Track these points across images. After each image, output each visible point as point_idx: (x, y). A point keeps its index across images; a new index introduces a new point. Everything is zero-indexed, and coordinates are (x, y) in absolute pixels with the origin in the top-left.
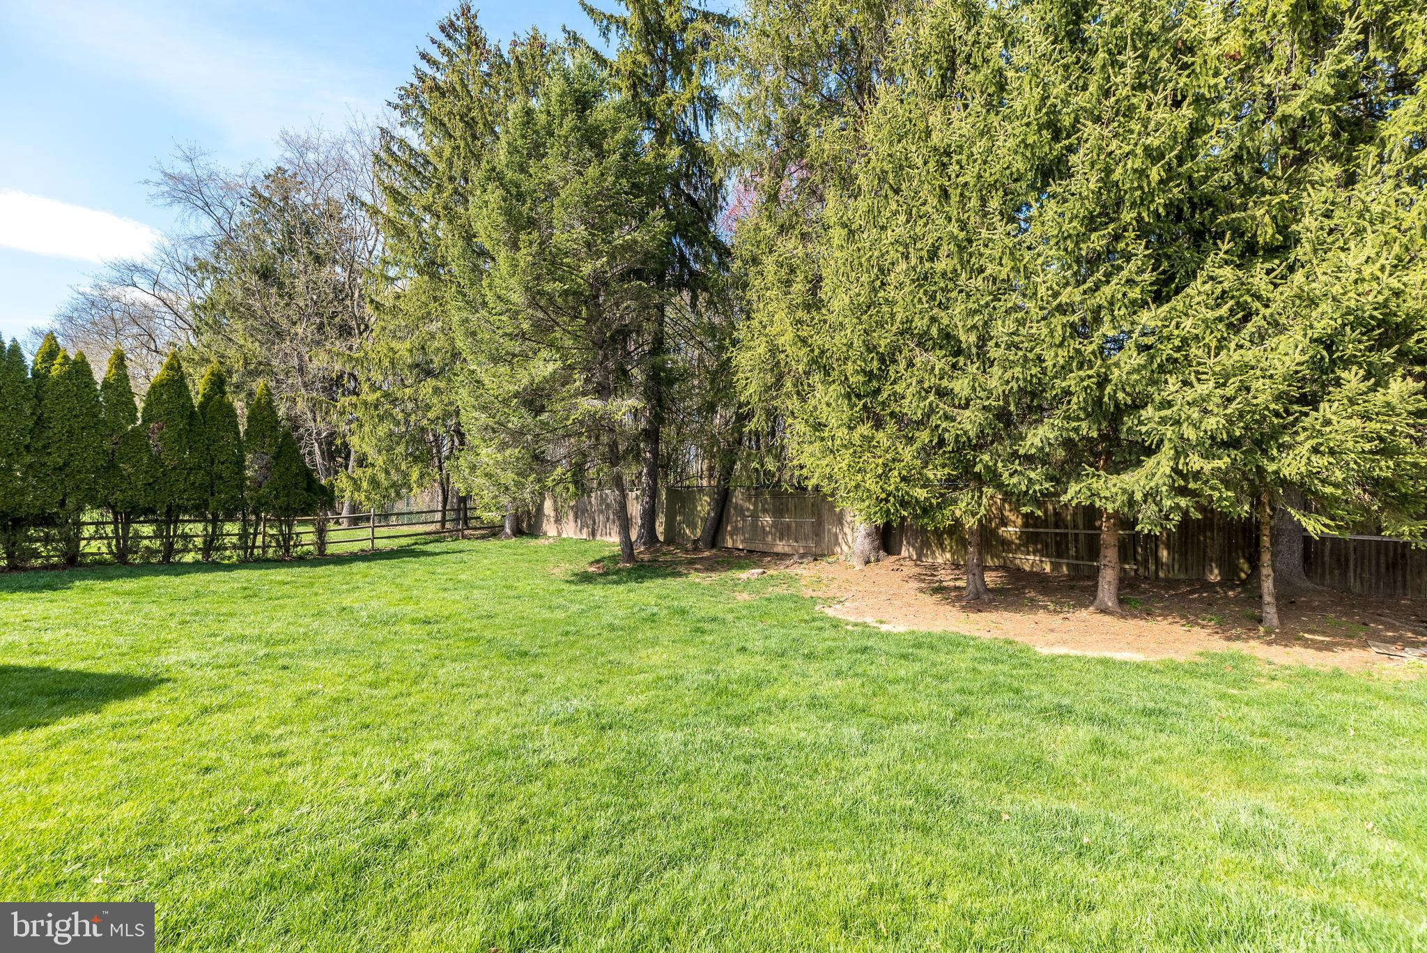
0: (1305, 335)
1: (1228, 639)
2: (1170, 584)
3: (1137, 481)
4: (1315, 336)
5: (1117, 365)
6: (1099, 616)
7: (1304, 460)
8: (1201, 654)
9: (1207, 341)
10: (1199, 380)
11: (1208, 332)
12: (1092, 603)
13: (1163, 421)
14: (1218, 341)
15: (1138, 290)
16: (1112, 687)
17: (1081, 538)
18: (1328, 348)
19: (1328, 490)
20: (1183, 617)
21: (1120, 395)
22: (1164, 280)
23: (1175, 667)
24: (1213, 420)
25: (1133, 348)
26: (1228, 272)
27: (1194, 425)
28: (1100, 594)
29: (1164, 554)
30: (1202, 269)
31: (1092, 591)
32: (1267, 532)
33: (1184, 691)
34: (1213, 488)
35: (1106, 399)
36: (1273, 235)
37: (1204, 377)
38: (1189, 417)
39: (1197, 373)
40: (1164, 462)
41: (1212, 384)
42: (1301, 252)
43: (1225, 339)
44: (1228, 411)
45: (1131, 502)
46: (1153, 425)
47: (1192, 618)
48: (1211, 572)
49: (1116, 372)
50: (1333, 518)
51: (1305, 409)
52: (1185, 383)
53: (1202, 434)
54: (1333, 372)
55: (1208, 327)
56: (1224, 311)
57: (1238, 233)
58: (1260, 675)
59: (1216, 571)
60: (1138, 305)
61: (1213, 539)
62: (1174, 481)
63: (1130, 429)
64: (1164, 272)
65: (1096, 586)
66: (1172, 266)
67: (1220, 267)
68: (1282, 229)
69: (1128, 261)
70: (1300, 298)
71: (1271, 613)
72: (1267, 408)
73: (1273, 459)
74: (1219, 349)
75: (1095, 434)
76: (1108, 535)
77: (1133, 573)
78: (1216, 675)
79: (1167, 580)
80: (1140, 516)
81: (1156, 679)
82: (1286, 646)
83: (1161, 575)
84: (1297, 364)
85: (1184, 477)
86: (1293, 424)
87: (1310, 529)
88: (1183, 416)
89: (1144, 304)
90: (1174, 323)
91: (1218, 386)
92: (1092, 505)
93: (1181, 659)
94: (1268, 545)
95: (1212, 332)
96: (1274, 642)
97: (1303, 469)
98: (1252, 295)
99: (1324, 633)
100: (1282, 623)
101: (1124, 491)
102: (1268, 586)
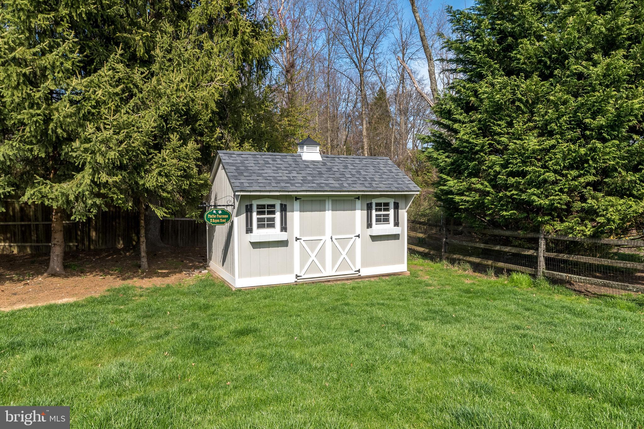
0: (156, 112)
1: (124, 279)
2: (97, 252)
3: (71, 188)
4: (160, 114)
5: (57, 109)
6: (50, 279)
7: (155, 179)
8: (108, 290)
9: (109, 105)
10: (105, 128)
11: (111, 100)
12: (46, 271)
13: (86, 150)
14: (116, 106)
15: (70, 63)
16: (53, 322)
17: (41, 227)
18: (166, 121)
19: (165, 194)
20: (101, 271)
21: (59, 131)
22: (88, 61)
23: (93, 301)
24: (112, 153)
25: (67, 101)
26: (120, 66)
27: (103, 155)
28: (51, 264)
29: (93, 234)
30: (107, 61)
31: (47, 263)
32: (143, 218)
33: (96, 314)
34: (114, 193)
35: (50, 132)
36: (144, 54)
37: (107, 127)
38: (100, 150)
39: (105, 124)
40: (86, 176)
41: (111, 131)
42: (155, 67)
43: (120, 106)
44: (120, 149)
45: (68, 202)
46: (79, 153)
47: (106, 270)
48: (119, 243)
49: (57, 115)
50: (168, 209)
51: (156, 152)
52: (98, 129)
53: (107, 161)
54: (168, 134)
55: (110, 97)
56: (118, 90)
57: (127, 46)
58: (135, 295)
59: (121, 242)
60: (69, 74)
61: (119, 223)
62: (93, 188)
63: (66, 153)
64: (86, 56)
65: (49, 259)
66: (92, 54)
67: (118, 63)
68: (148, 51)
69: (64, 42)
70: (154, 92)
71: (144, 262)
72: (139, 149)
73: (142, 178)
74: (116, 111)
75: (43, 155)
76: (56, 224)
77: (75, 248)
78: (114, 300)
79: (95, 250)
80: (74, 210)
81: (79, 311)
82: (150, 278)
83: (92, 247)
84: (152, 128)
85: (99, 185)
86: (151, 159)
87: (158, 214)
88: (97, 149)
89: (74, 73)
90: (91, 90)
91: (115, 133)
92: (42, 203)
93: (97, 295)
94: (143, 225)
95: (112, 101)
96: (146, 277)
97: (155, 184)
98: (134, 84)
99: (166, 269)
100: (149, 266)
101: (63, 194)
102: (143, 247)
